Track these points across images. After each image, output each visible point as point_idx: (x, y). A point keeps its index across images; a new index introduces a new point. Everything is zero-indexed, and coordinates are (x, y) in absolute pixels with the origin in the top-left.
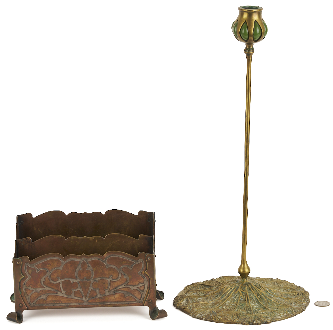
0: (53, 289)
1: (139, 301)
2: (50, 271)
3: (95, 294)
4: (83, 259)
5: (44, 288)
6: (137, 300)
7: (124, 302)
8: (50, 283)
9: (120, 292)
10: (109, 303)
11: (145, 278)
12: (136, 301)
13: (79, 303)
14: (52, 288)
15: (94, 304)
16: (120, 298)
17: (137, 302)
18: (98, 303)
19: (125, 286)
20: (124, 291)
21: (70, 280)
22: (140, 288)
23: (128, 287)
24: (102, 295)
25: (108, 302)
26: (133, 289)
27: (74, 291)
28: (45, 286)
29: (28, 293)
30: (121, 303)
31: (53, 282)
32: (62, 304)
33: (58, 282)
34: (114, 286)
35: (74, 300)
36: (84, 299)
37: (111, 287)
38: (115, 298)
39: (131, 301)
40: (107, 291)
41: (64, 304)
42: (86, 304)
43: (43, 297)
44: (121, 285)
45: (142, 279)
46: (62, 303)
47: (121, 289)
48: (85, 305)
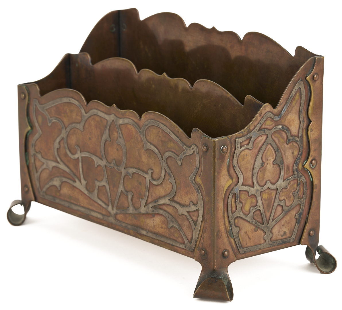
0: (70, 169)
1: (189, 244)
2: (66, 129)
3: (126, 205)
4: (112, 117)
5: (58, 163)
6: (186, 242)
7: (167, 238)
8: (66, 155)
9: (161, 212)
10: (144, 233)
11: (199, 193)
12: (184, 243)
13: (103, 215)
14: (68, 167)
15: (124, 225)
16: (162, 227)
17: (185, 246)
18: (129, 227)
19: (168, 202)
20: (168, 213)
21: (94, 158)
22: (191, 214)
23: (174, 204)
24: (136, 210)
25: (143, 229)
26: (180, 213)
27: (98, 184)
28: (59, 160)
29: (37, 166)
30: (162, 239)
31: (70, 154)
32: (80, 209)
33: (76, 156)
34: (154, 195)
35: (96, 205)
36: (110, 208)
37: (150, 195)
38: (155, 224)
39: (176, 241)
40: (143, 202)
41: (83, 210)
42: (112, 220)
43: (56, 182)
44: (164, 197)
45: (195, 194)
46: (80, 206)
47: (165, 207)
48: (112, 223)
